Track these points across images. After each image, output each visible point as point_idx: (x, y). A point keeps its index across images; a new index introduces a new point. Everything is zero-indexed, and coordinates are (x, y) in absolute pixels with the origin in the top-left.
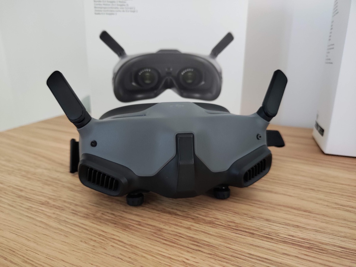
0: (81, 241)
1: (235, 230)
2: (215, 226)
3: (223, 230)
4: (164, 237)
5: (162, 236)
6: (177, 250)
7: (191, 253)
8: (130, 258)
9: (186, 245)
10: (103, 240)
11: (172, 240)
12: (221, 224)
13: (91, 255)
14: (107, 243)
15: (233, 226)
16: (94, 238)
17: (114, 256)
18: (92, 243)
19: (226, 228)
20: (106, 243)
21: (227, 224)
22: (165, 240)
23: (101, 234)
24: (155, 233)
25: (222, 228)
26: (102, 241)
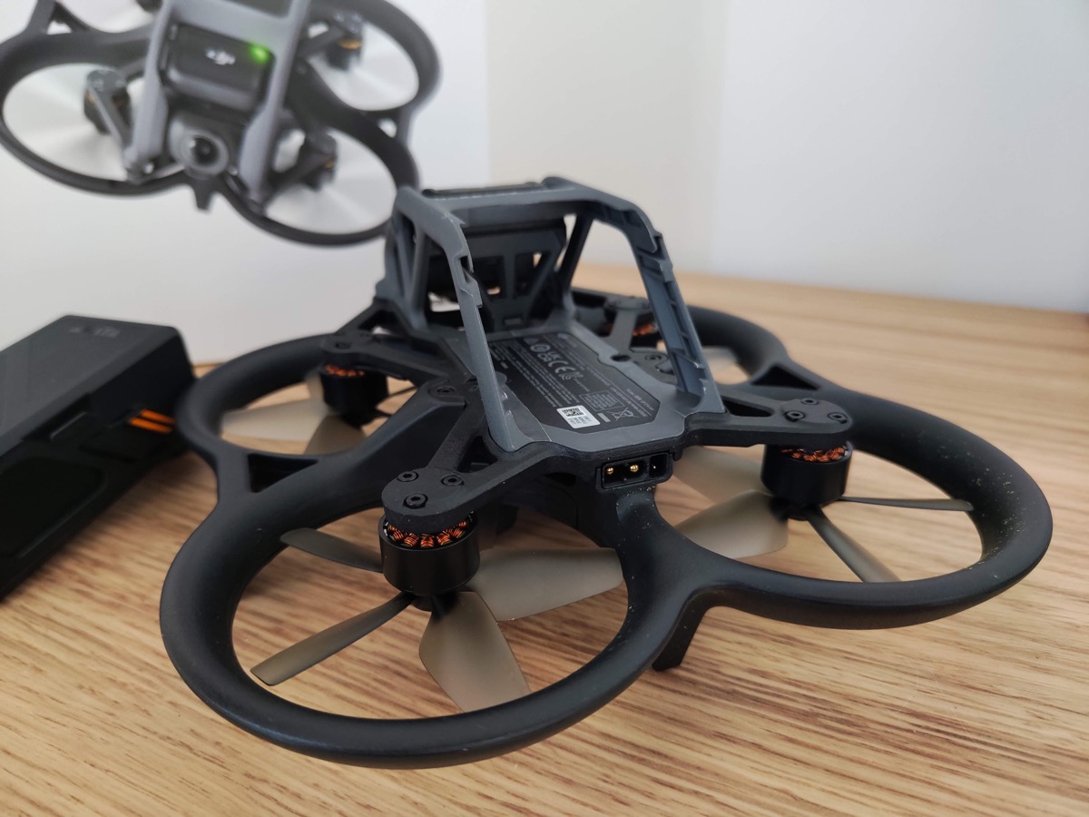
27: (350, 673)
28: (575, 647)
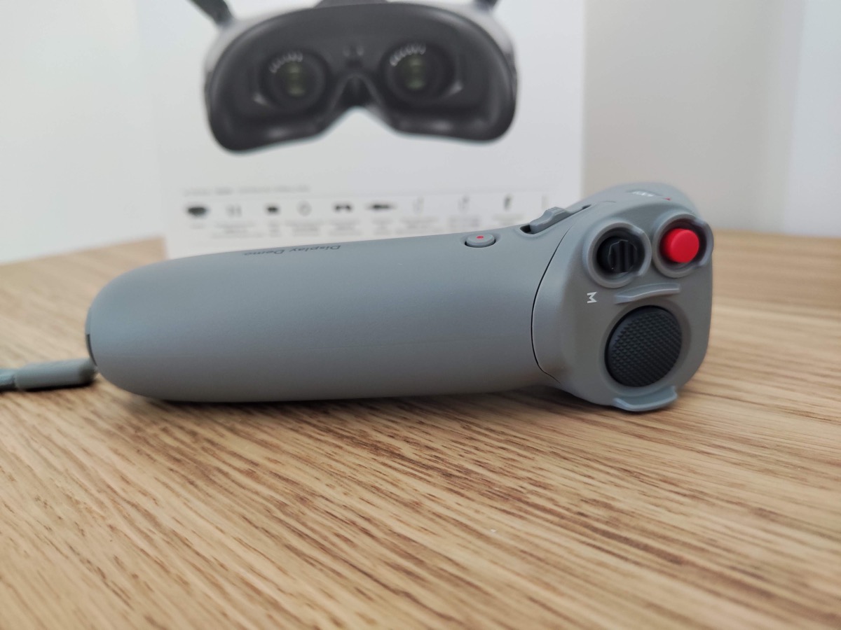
0: (38, 499)
1: (597, 536)
2: (520, 510)
3: (548, 529)
4: (304, 524)
5: (298, 520)
6: (321, 577)
7: (370, 599)
8: (135, 576)
9: (366, 564)
10: (101, 504)
11: (325, 538)
12: (549, 505)
13: (25, 546)
14: (103, 518)
15: (598, 520)
16: (80, 495)
17: (89, 562)
18: (62, 509)
19: (563, 522)
20: (102, 513)
21: (575, 509)
22: (301, 535)
23: (109, 487)
24: (281, 506)
25: (547, 521)
26: (95, 508)
27: (310, 524)
28: (595, 530)
